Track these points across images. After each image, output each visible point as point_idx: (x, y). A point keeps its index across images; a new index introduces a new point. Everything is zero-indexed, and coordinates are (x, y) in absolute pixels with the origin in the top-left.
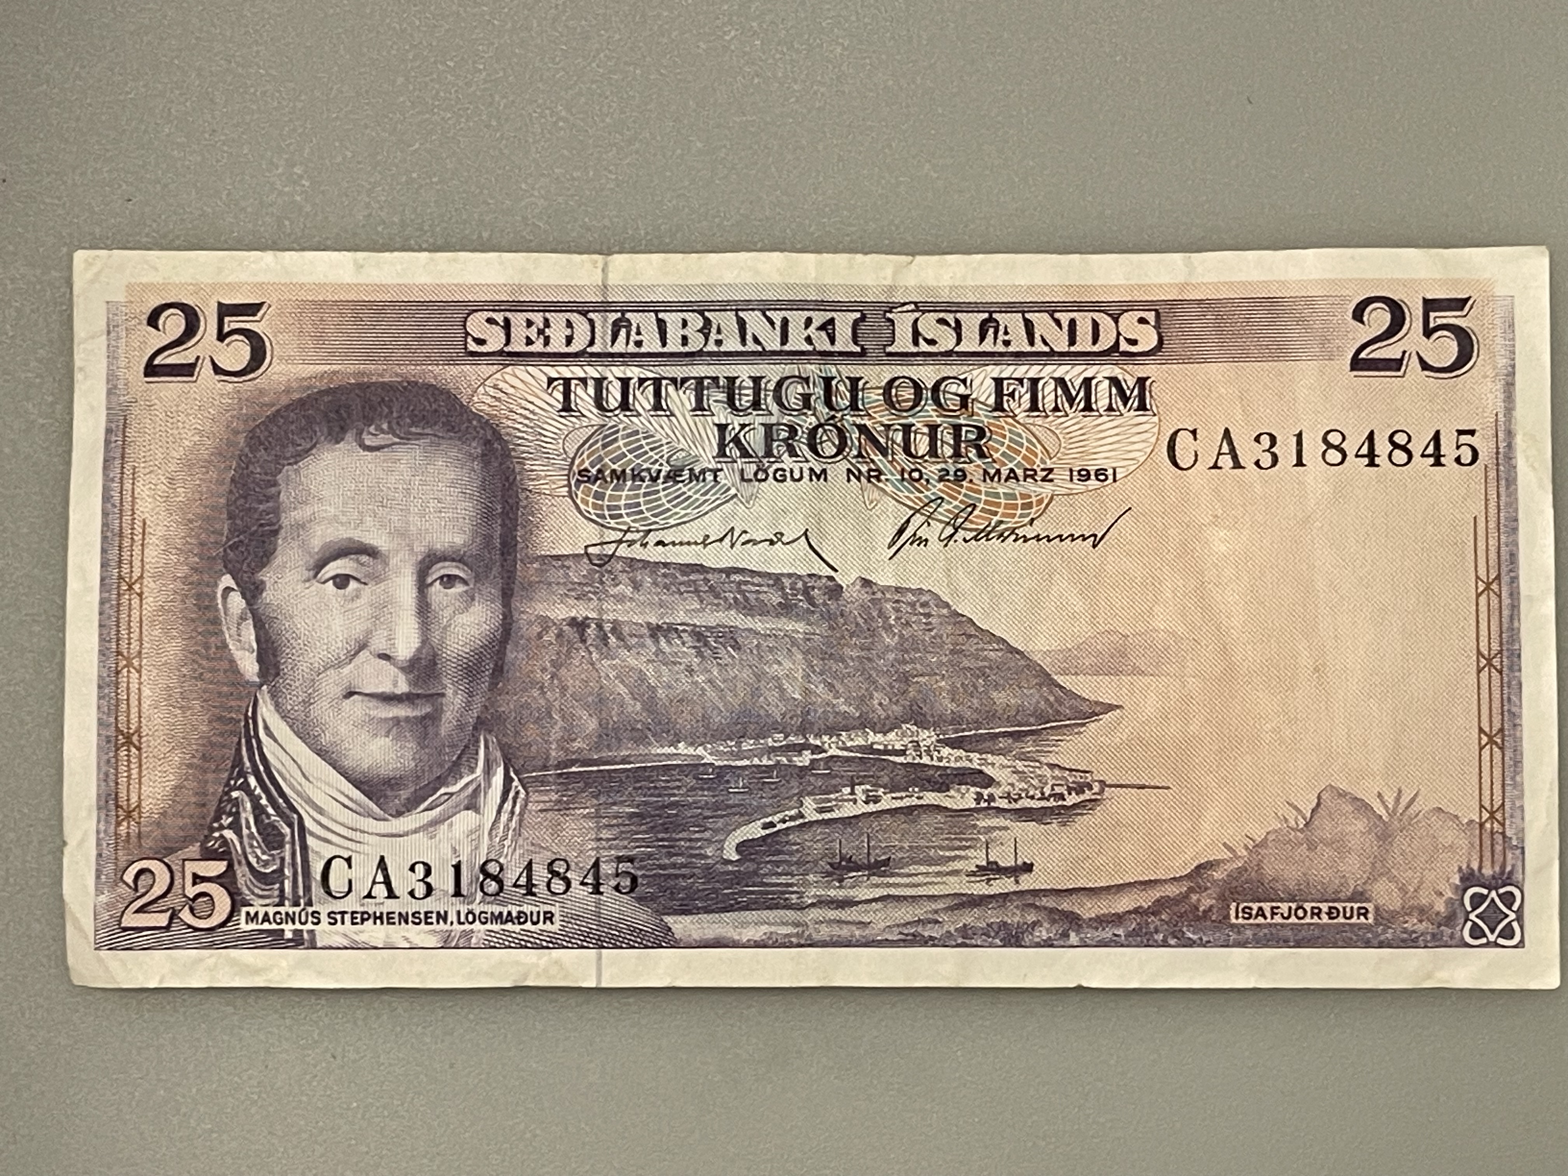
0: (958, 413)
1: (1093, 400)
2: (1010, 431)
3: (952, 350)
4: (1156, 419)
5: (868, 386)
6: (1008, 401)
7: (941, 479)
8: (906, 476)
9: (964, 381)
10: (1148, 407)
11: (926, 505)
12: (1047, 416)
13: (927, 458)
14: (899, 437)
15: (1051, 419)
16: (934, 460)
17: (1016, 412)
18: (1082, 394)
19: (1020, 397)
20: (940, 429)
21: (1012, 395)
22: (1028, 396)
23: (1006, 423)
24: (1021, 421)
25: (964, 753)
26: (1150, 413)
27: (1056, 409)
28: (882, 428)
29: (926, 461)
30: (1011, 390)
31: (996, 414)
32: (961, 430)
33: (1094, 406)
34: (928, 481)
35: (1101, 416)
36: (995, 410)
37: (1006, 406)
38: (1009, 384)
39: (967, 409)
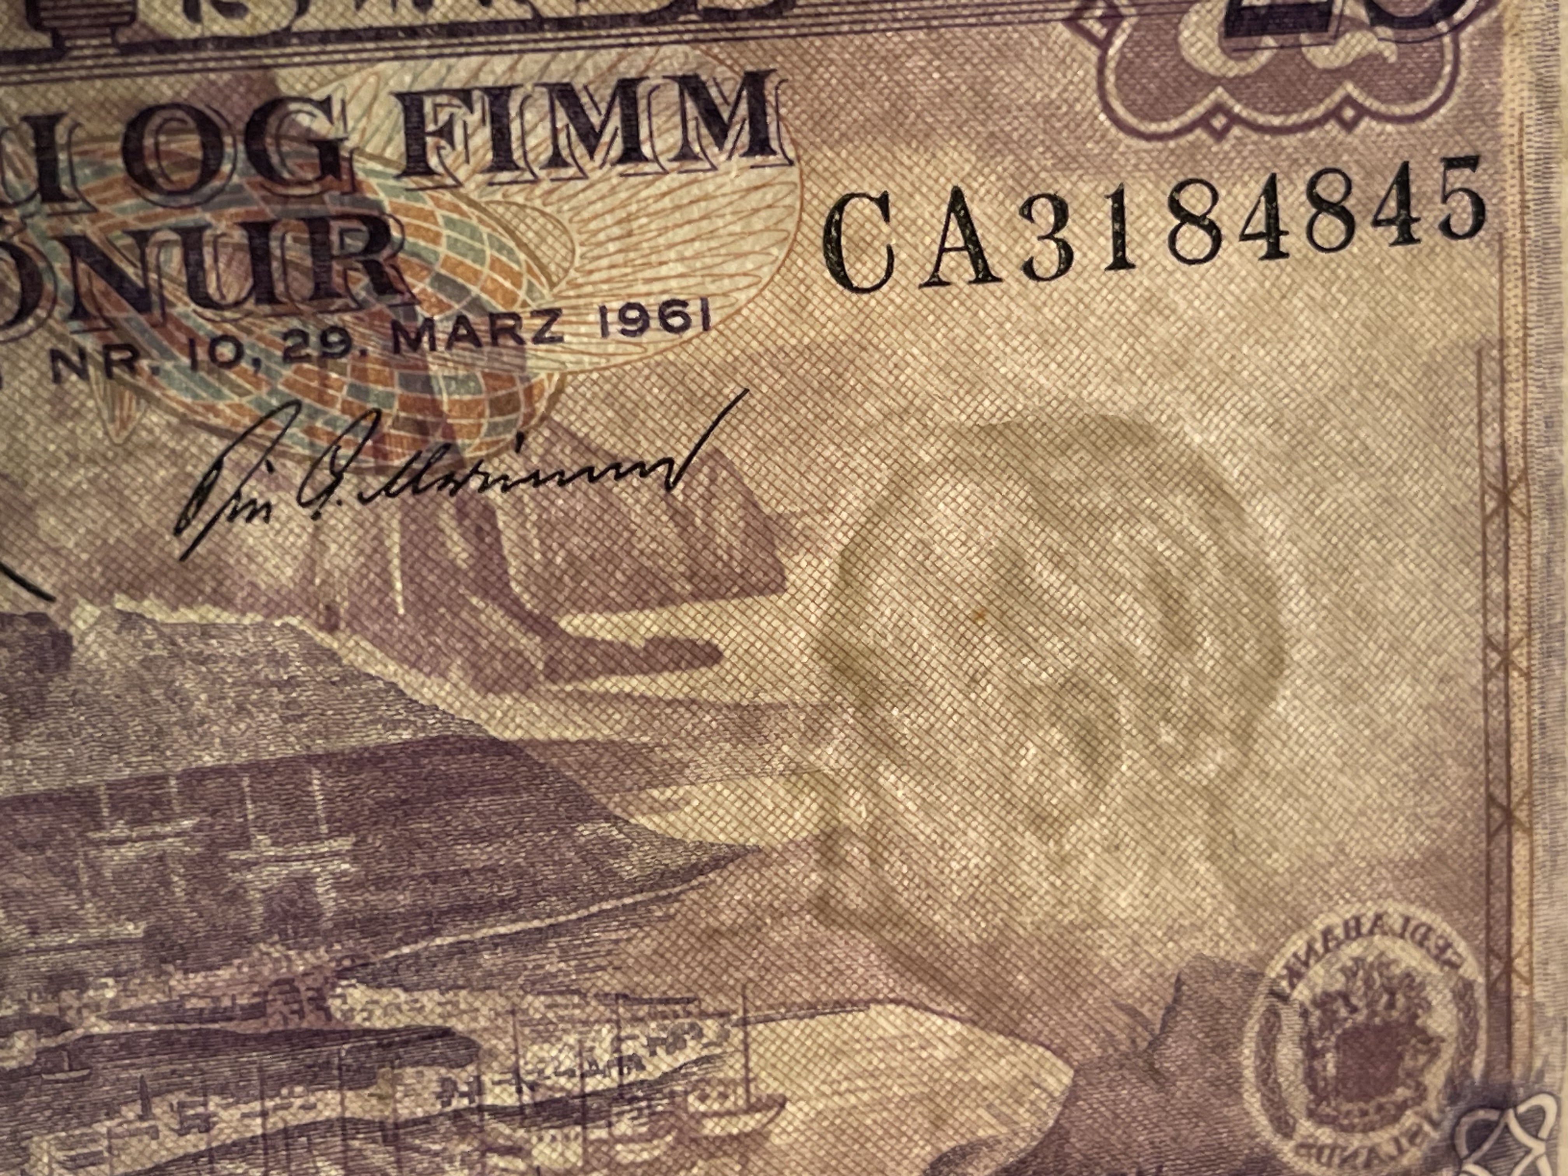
0: (317, 188)
1: (644, 133)
2: (450, 223)
3: (288, 29)
4: (793, 174)
5: (79, 133)
6: (438, 148)
7: (289, 357)
8: (202, 354)
9: (325, 105)
10: (774, 145)
11: (260, 422)
12: (536, 181)
13: (249, 305)
14: (174, 259)
15: (546, 185)
16: (266, 309)
17: (461, 174)
18: (615, 121)
19: (466, 138)
20: (275, 233)
21: (446, 132)
22: (486, 132)
23: (437, 202)
24: (474, 196)
25: (403, 996)
26: (777, 159)
27: (556, 161)
28: (129, 241)
29: (249, 314)
30: (443, 117)
31: (409, 182)
32: (328, 231)
33: (646, 150)
34: (256, 362)
35: (666, 172)
36: (406, 173)
37: (433, 161)
38: (436, 106)
39: (338, 177)
